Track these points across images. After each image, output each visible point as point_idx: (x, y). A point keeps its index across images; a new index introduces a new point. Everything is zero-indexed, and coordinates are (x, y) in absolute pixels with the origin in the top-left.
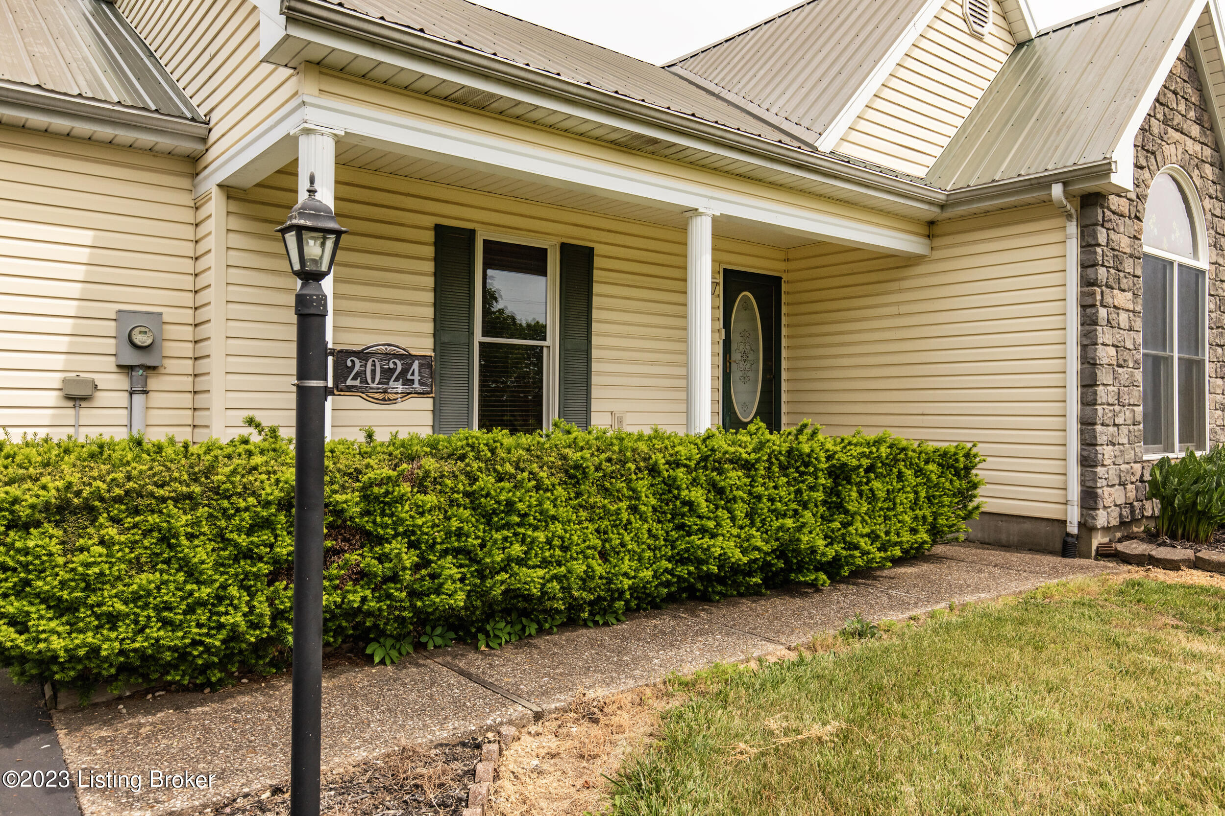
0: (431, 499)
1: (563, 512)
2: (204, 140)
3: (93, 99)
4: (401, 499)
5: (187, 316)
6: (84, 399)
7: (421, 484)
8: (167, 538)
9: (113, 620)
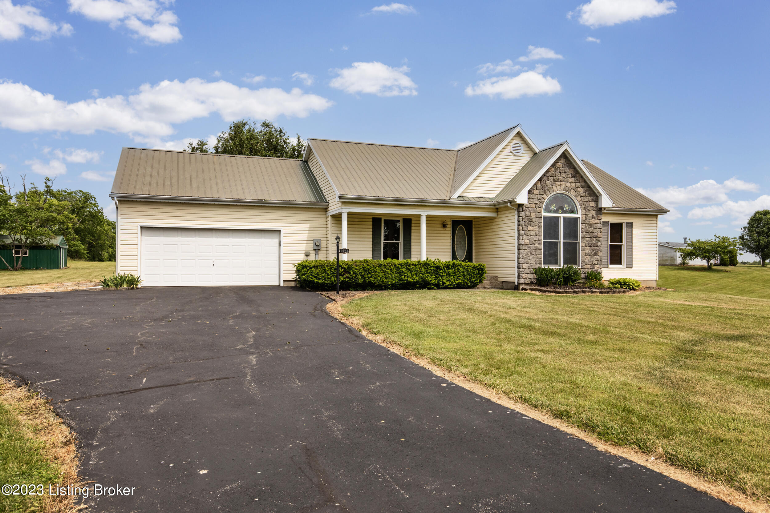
0: (358, 268)
1: (378, 271)
2: (328, 206)
3: (310, 202)
4: (353, 268)
5: (325, 239)
6: (308, 255)
7: (356, 266)
8: (325, 270)
9: (320, 279)
